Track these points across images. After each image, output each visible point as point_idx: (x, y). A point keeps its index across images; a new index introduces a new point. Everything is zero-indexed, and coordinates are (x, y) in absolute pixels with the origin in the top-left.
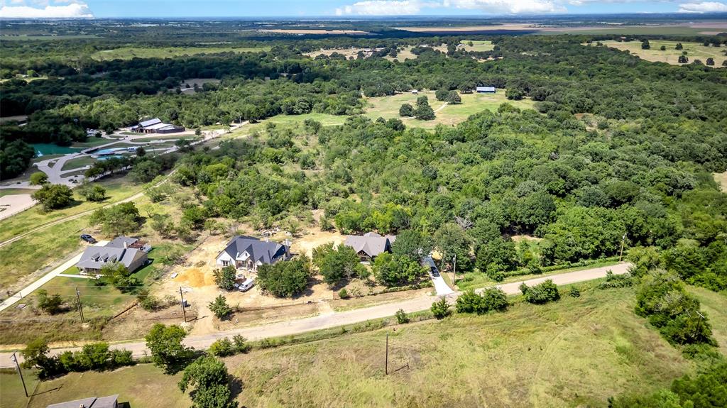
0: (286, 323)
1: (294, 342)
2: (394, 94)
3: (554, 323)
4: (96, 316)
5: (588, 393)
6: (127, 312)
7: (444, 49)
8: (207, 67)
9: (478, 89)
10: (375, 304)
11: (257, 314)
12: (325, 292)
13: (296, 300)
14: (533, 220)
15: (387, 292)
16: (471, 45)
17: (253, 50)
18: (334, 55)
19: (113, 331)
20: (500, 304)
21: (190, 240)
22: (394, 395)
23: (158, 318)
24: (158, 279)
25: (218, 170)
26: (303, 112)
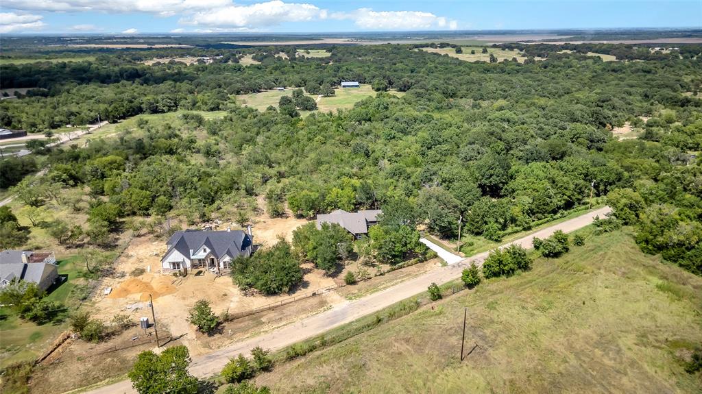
0: (298, 324)
1: (324, 344)
2: (259, 92)
3: (582, 273)
4: (10, 363)
5: (672, 336)
6: (60, 349)
7: (284, 56)
8: (24, 76)
9: (343, 84)
10: (389, 284)
11: (254, 319)
12: (322, 280)
13: (293, 295)
14: (494, 180)
15: (395, 270)
16: (308, 53)
17: (73, 60)
18: (171, 63)
19: (47, 380)
20: (521, 263)
21: (107, 246)
22: (489, 383)
23: (113, 351)
24: (85, 299)
25: (111, 163)
26: (169, 110)
